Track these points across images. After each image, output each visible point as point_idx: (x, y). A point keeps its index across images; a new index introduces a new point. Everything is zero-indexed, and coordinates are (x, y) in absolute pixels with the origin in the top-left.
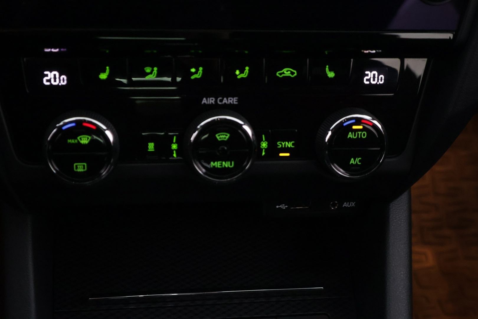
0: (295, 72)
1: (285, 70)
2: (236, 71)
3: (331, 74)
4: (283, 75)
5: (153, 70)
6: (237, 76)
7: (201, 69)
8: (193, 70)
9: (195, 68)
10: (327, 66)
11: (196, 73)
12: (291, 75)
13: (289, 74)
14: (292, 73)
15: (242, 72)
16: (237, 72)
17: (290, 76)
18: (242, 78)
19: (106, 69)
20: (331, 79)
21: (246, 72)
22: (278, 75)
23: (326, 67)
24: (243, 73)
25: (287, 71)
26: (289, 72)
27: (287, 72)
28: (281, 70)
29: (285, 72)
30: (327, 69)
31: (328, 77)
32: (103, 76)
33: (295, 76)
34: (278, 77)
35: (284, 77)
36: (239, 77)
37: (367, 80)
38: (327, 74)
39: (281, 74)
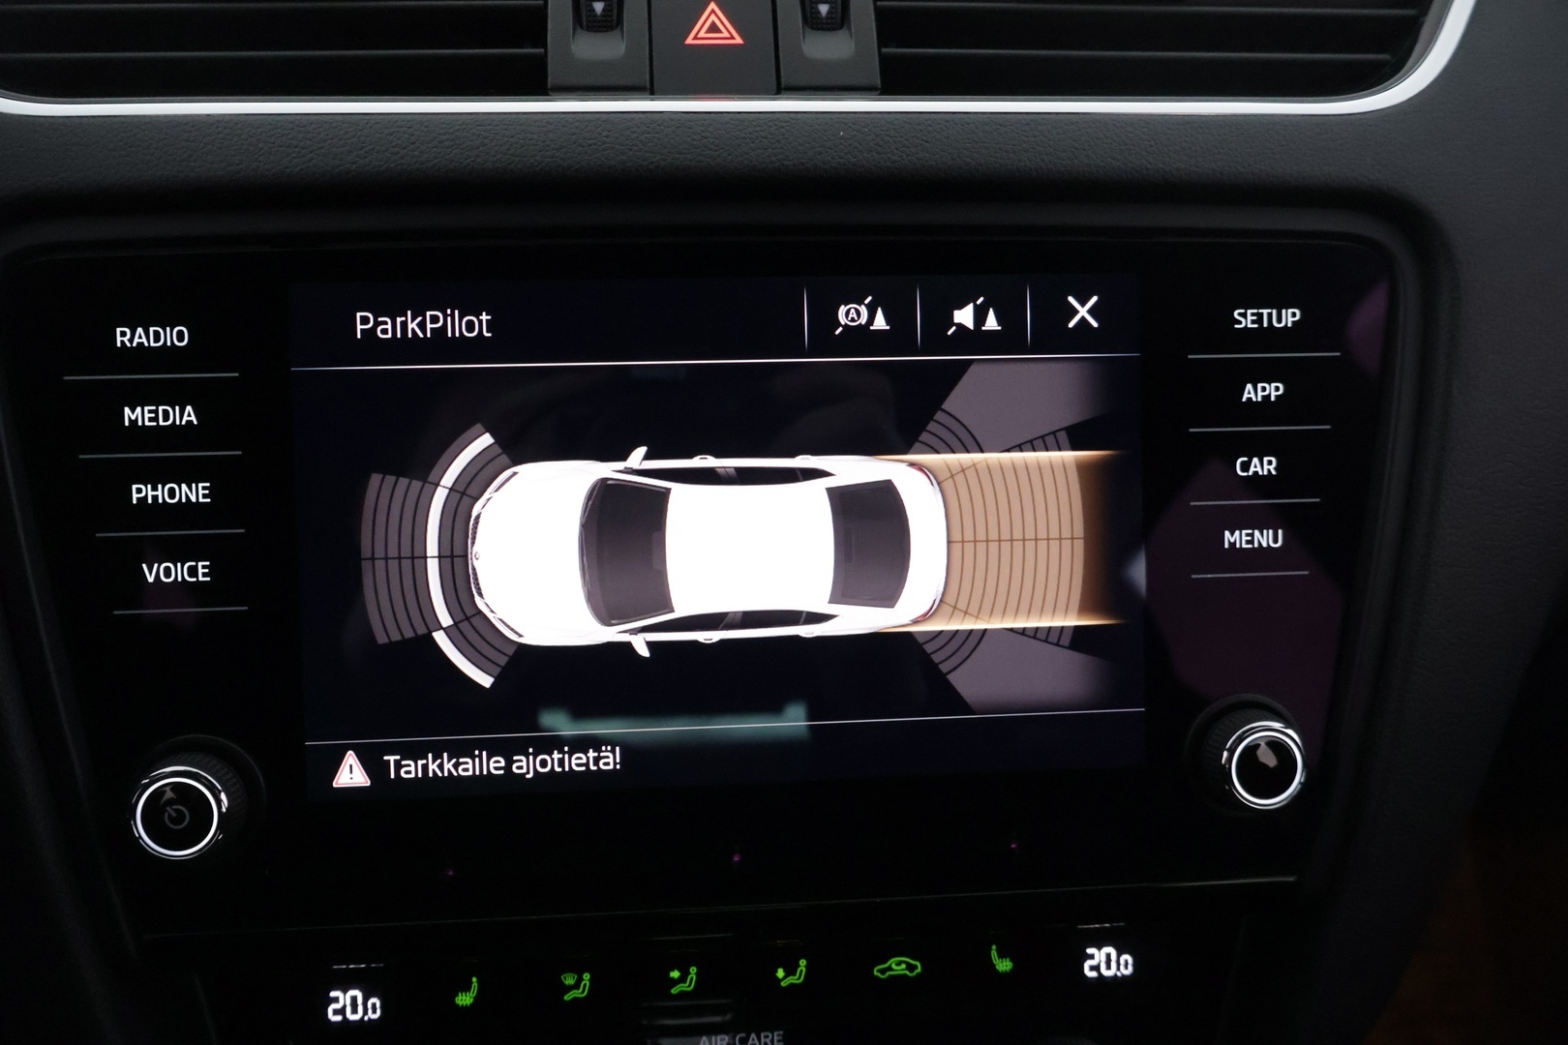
0: (918, 964)
1: (892, 962)
2: (777, 972)
3: (1004, 964)
4: (888, 973)
5: (580, 980)
6: (780, 981)
7: (693, 970)
8: (675, 974)
9: (680, 970)
10: (994, 947)
11: (682, 979)
12: (907, 972)
13: (903, 970)
14: (911, 968)
15: (790, 971)
16: (780, 973)
17: (905, 975)
18: (792, 985)
19: (471, 983)
20: (1005, 975)
21: (801, 971)
22: (876, 973)
23: (990, 949)
24: (795, 975)
25: (899, 964)
26: (903, 966)
27: (897, 966)
28: (885, 963)
29: (894, 966)
30: (994, 954)
31: (997, 971)
32: (465, 999)
33: (918, 974)
34: (877, 977)
35: (891, 976)
36: (783, 984)
37: (1092, 968)
38: (994, 966)
39: (883, 971)
